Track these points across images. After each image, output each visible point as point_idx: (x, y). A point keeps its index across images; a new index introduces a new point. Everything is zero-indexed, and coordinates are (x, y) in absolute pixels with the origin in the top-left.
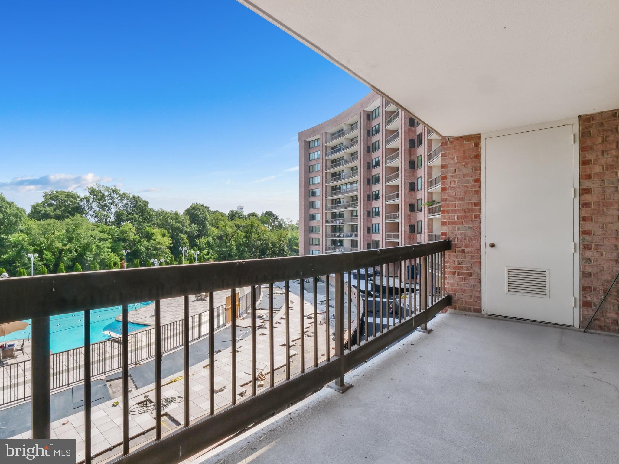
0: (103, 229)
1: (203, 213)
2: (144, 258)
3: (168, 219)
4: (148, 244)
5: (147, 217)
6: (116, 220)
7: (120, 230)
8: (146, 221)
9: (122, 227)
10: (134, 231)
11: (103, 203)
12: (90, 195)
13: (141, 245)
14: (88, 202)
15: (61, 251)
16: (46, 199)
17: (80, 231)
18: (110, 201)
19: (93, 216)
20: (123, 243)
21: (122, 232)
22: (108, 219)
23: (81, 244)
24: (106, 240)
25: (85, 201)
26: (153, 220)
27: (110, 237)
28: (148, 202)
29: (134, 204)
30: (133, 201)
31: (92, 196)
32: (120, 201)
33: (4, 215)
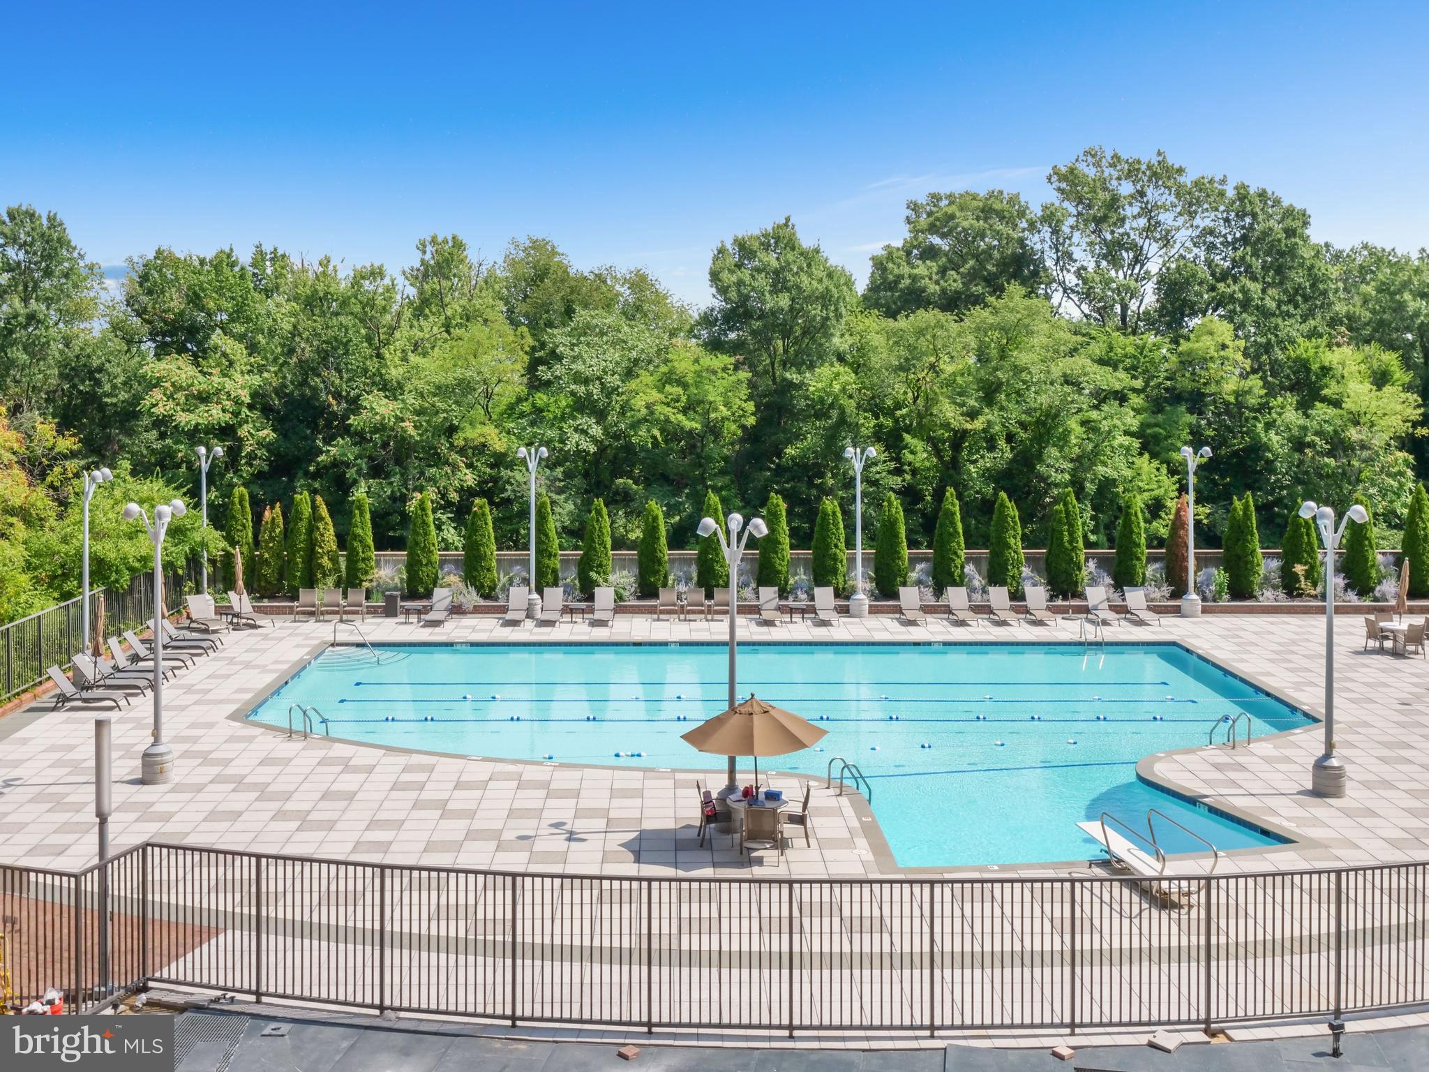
0: (1111, 348)
2: (1282, 488)
3: (1407, 296)
4: (1301, 422)
5: (1298, 289)
6: (1161, 311)
7: (1180, 355)
8: (1296, 307)
9: (1188, 339)
10: (1239, 357)
11: (1112, 232)
12: (1066, 204)
13: (1269, 426)
14: (1055, 232)
15: (959, 437)
16: (916, 231)
17: (1023, 358)
18: (1142, 222)
19: (1073, 291)
20: (1191, 411)
21: (1187, 361)
22: (1133, 305)
23: (1028, 412)
24: (1121, 397)
25: (1046, 231)
26: (1330, 304)
27: (1138, 384)
28: (1308, 213)
29: (1243, 227)
30: (1237, 215)
31: (1070, 207)
32: (1181, 220)
33: (793, 300)
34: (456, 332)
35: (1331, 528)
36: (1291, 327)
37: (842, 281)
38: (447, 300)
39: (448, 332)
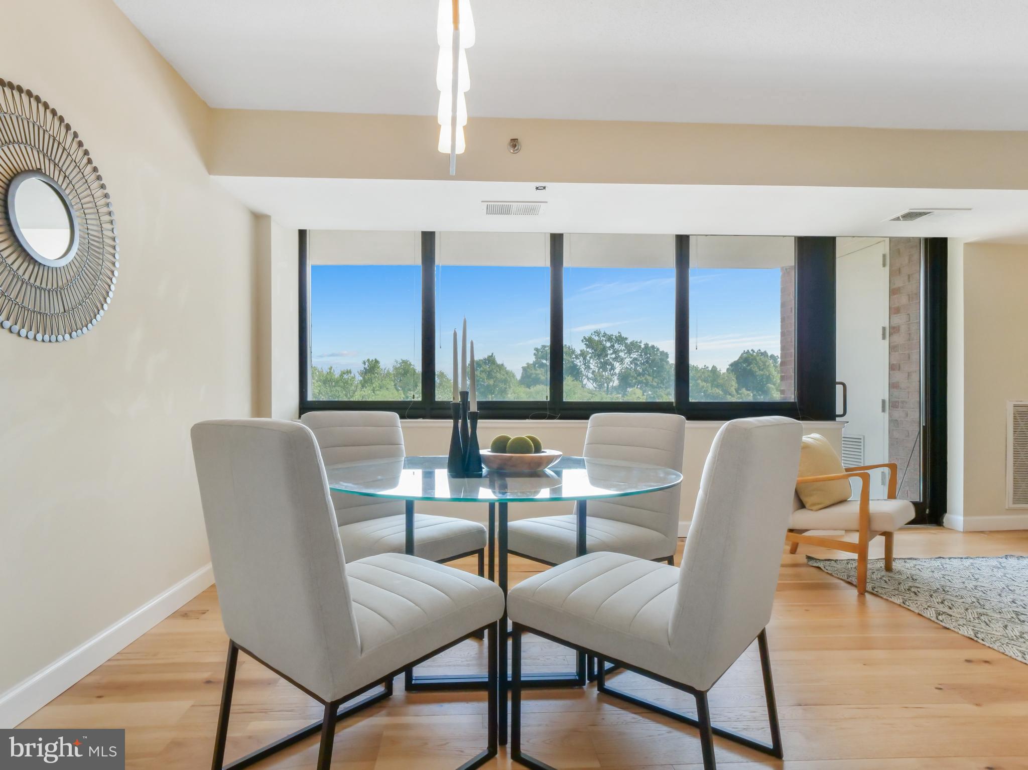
1: (763, 368)
3: (699, 381)
6: (620, 386)
8: (663, 385)
9: (628, 396)
11: (604, 359)
12: (588, 350)
14: (585, 359)
16: (537, 358)
18: (614, 356)
19: (590, 379)
25: (581, 359)
28: (668, 353)
29: (647, 358)
30: (645, 354)
31: (590, 351)
32: (626, 355)
33: (494, 382)
34: (377, 392)
36: (661, 391)
37: (511, 375)
38: (373, 381)
39: (374, 393)
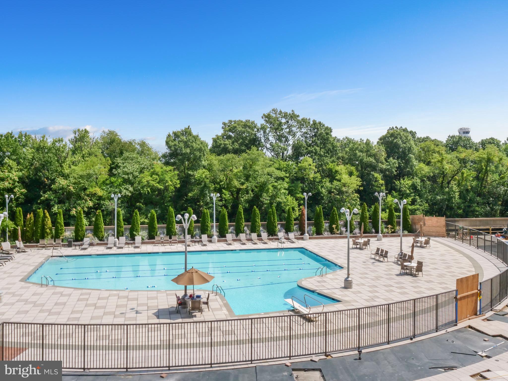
0: (280, 165)
1: (406, 142)
2: (325, 204)
3: (357, 152)
4: (330, 186)
5: (329, 149)
6: (293, 155)
7: (298, 167)
8: (329, 154)
9: (300, 163)
10: (314, 168)
11: (280, 133)
12: (267, 124)
13: (322, 187)
14: (265, 132)
15: (239, 190)
16: (225, 131)
17: (257, 168)
18: (288, 130)
19: (269, 149)
20: (301, 183)
21: (300, 169)
22: (285, 152)
23: (257, 183)
24: (283, 179)
25: (262, 132)
26: (338, 153)
27: (288, 175)
28: (332, 128)
29: (315, 132)
30: (313, 129)
31: (269, 125)
32: (298, 130)
33: (190, 150)
34: (87, 159)
35: (349, 215)
36: (327, 160)
37: (205, 145)
38: (83, 149)
39: (83, 159)
